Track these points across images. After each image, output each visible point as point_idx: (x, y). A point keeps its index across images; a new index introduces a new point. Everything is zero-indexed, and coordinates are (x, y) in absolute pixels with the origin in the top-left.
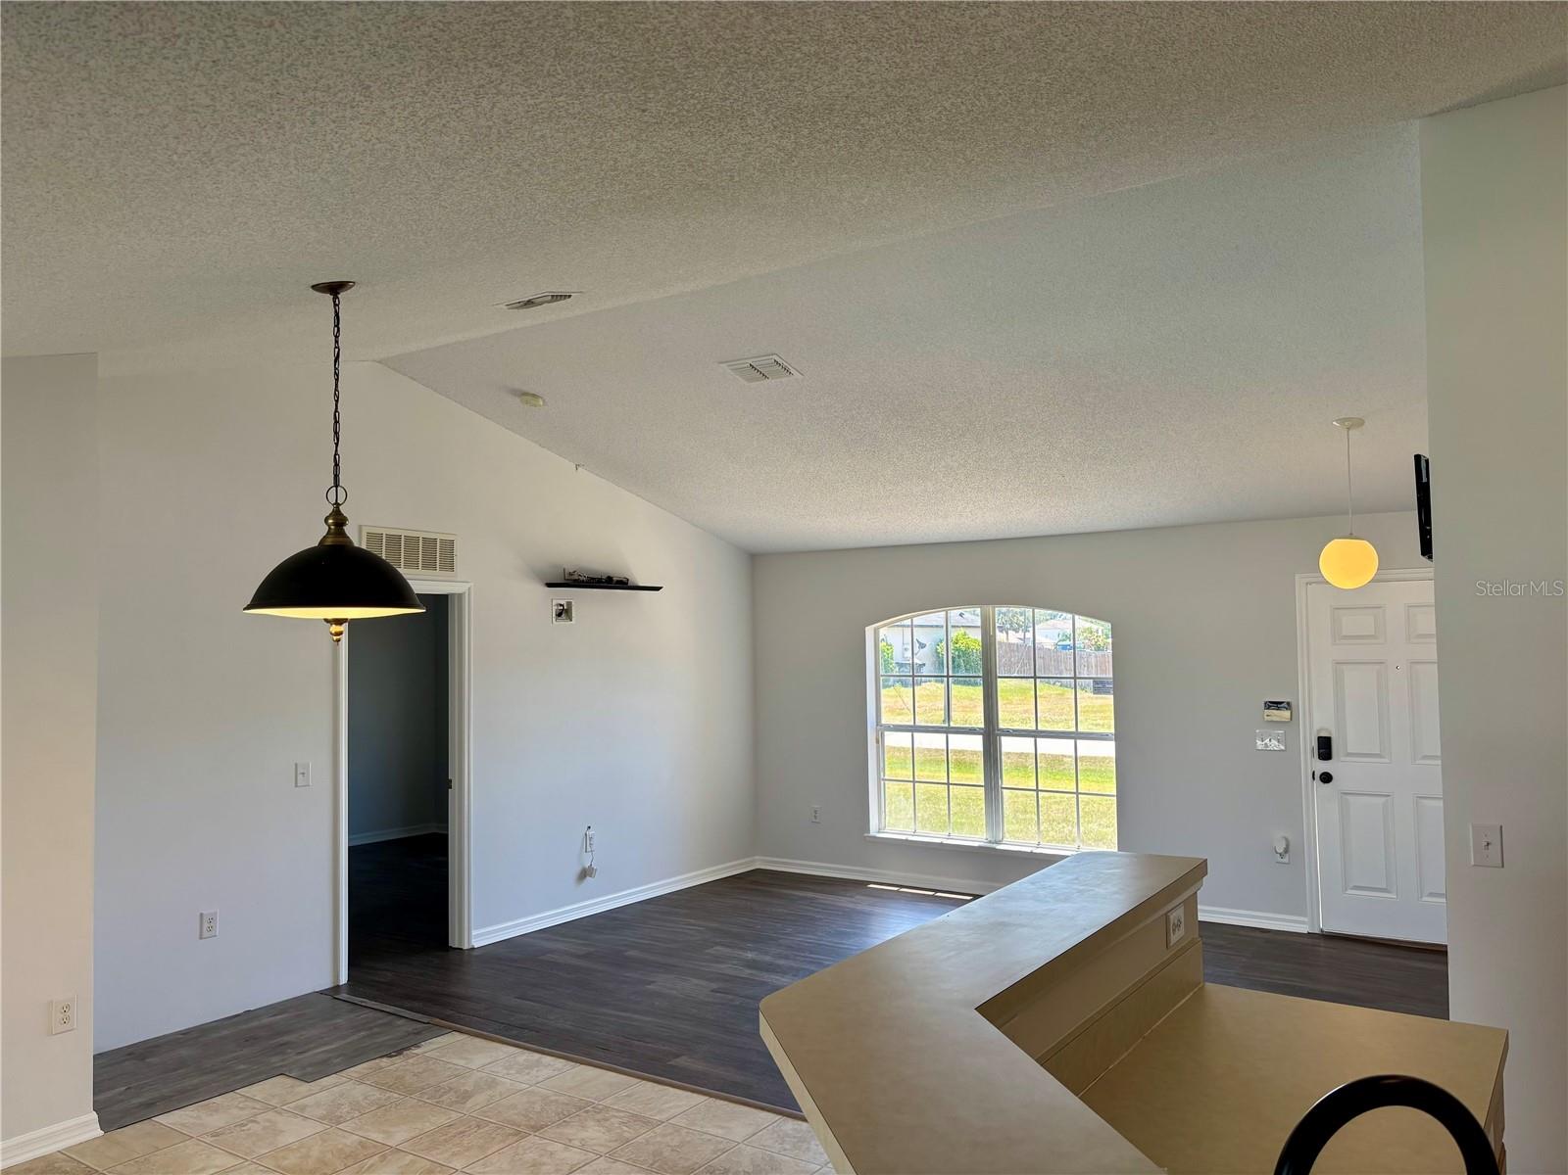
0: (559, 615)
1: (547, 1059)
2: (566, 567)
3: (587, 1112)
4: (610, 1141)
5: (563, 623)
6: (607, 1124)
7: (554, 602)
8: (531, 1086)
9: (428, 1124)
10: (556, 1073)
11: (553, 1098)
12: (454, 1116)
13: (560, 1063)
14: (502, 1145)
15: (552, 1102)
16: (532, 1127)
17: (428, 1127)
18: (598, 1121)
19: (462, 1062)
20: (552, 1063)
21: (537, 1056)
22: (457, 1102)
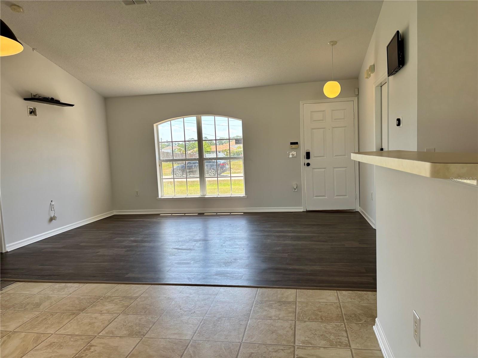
0: (31, 113)
1: (69, 285)
2: (32, 92)
3: (102, 299)
4: (120, 308)
5: (32, 117)
6: (114, 302)
7: (28, 108)
8: (68, 295)
9: (25, 319)
10: (77, 289)
11: (82, 298)
12: (37, 313)
13: (76, 285)
14: (68, 320)
15: (82, 299)
16: (79, 310)
17: (25, 320)
18: (110, 302)
19: (28, 292)
20: (73, 285)
21: (64, 284)
22: (35, 308)
